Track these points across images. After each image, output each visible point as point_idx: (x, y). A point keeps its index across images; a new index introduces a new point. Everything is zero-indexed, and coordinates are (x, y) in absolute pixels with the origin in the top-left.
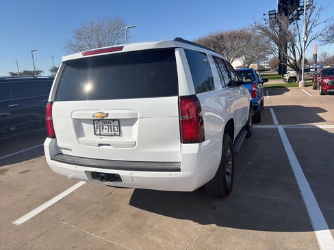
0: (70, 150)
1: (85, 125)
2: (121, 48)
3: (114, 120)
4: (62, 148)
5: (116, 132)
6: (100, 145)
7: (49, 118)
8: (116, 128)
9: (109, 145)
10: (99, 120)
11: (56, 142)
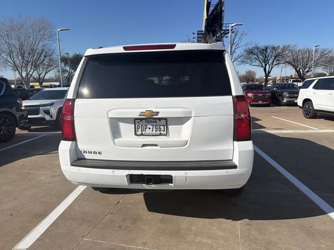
0: (100, 153)
1: (122, 125)
2: (173, 46)
3: (160, 119)
4: (85, 152)
5: (162, 132)
6: (144, 146)
7: (69, 118)
8: (162, 128)
9: (156, 145)
10: (141, 119)
11: (76, 145)
